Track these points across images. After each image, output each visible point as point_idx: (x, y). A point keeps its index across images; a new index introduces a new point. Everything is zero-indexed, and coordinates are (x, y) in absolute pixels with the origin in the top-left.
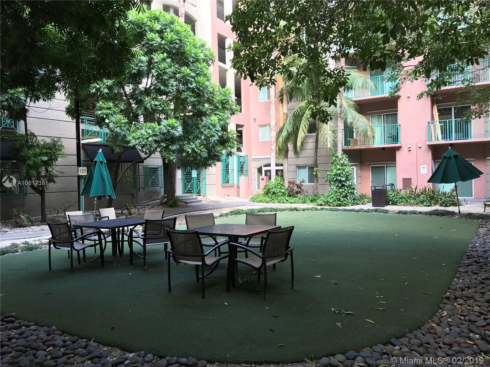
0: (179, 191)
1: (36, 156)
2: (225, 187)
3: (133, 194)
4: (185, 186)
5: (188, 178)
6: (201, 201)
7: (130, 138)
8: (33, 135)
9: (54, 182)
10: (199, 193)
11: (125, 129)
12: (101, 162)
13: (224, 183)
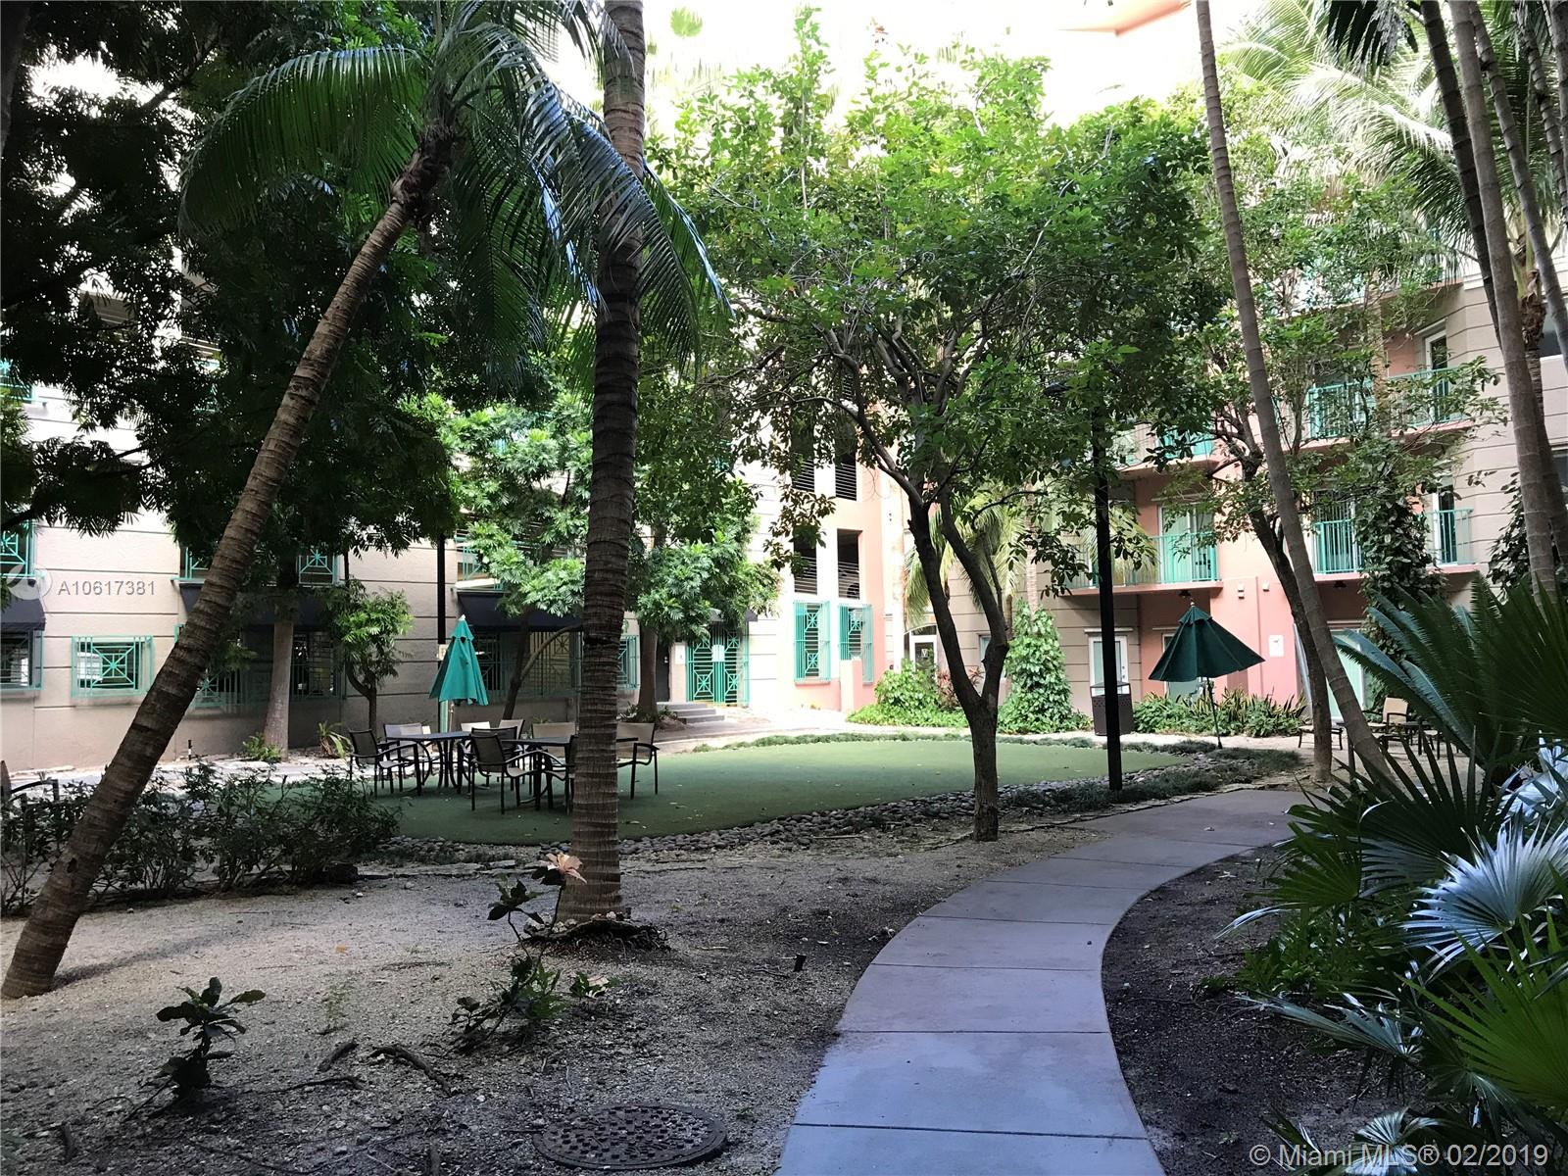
0: (679, 692)
1: (359, 625)
2: (805, 685)
3: (567, 700)
4: (693, 684)
5: (701, 664)
6: (722, 718)
7: (526, 588)
8: (357, 583)
9: (395, 673)
10: (731, 699)
11: (518, 573)
12: (463, 640)
13: (800, 674)
